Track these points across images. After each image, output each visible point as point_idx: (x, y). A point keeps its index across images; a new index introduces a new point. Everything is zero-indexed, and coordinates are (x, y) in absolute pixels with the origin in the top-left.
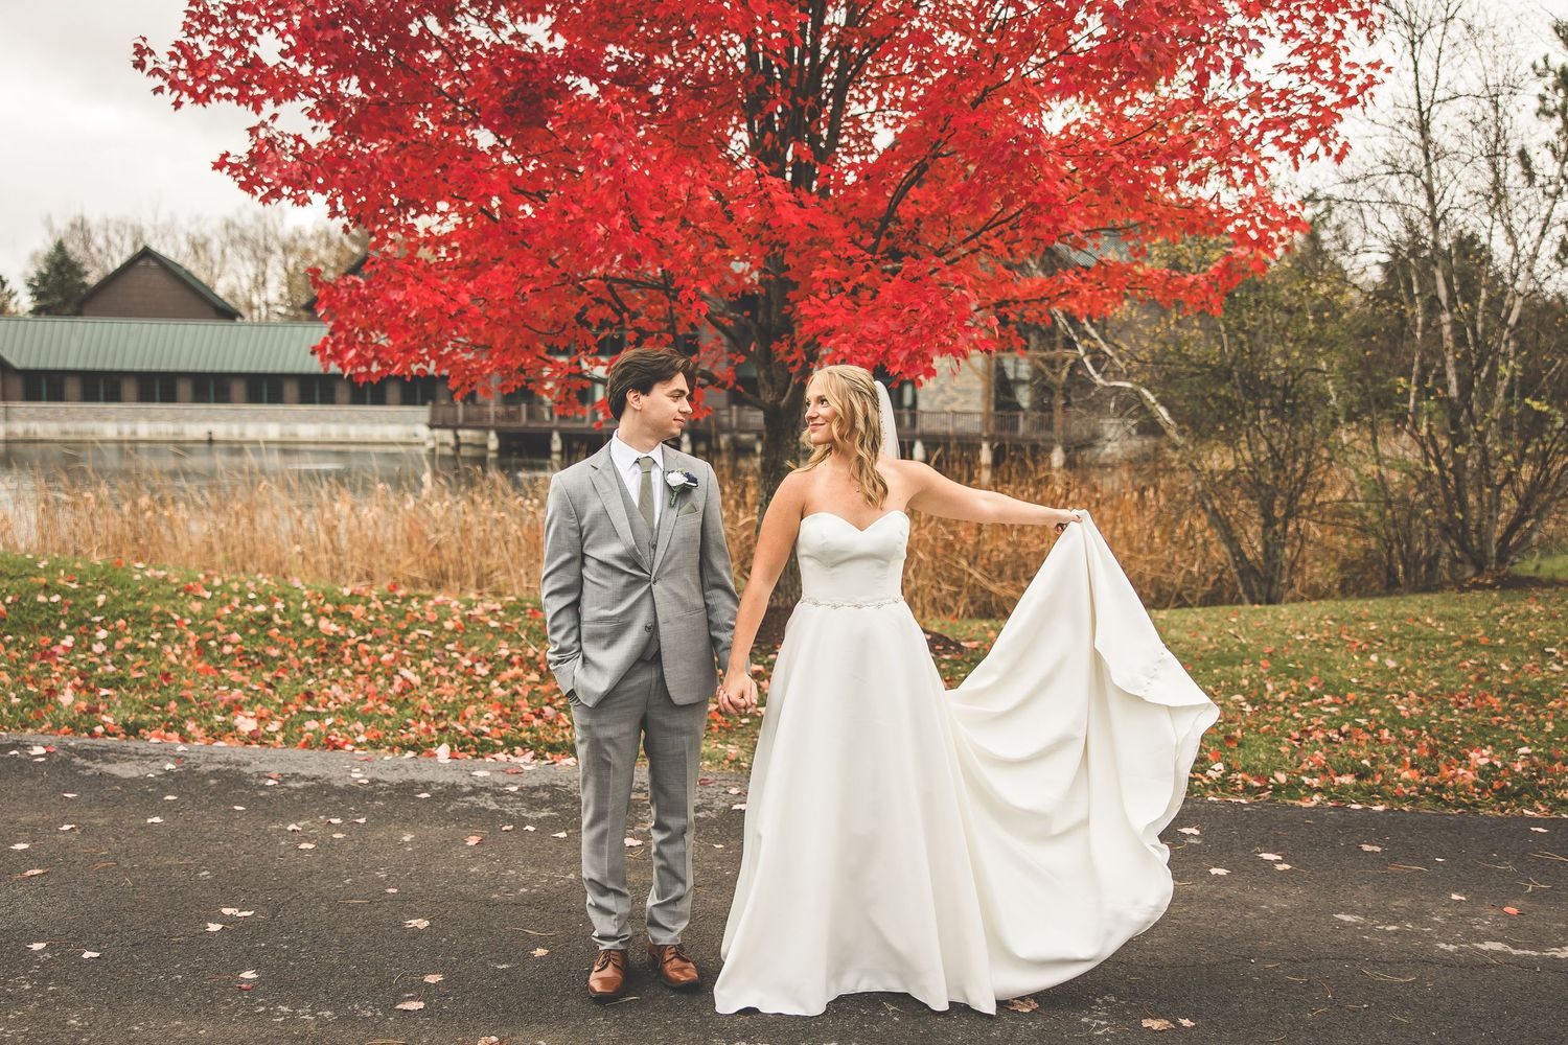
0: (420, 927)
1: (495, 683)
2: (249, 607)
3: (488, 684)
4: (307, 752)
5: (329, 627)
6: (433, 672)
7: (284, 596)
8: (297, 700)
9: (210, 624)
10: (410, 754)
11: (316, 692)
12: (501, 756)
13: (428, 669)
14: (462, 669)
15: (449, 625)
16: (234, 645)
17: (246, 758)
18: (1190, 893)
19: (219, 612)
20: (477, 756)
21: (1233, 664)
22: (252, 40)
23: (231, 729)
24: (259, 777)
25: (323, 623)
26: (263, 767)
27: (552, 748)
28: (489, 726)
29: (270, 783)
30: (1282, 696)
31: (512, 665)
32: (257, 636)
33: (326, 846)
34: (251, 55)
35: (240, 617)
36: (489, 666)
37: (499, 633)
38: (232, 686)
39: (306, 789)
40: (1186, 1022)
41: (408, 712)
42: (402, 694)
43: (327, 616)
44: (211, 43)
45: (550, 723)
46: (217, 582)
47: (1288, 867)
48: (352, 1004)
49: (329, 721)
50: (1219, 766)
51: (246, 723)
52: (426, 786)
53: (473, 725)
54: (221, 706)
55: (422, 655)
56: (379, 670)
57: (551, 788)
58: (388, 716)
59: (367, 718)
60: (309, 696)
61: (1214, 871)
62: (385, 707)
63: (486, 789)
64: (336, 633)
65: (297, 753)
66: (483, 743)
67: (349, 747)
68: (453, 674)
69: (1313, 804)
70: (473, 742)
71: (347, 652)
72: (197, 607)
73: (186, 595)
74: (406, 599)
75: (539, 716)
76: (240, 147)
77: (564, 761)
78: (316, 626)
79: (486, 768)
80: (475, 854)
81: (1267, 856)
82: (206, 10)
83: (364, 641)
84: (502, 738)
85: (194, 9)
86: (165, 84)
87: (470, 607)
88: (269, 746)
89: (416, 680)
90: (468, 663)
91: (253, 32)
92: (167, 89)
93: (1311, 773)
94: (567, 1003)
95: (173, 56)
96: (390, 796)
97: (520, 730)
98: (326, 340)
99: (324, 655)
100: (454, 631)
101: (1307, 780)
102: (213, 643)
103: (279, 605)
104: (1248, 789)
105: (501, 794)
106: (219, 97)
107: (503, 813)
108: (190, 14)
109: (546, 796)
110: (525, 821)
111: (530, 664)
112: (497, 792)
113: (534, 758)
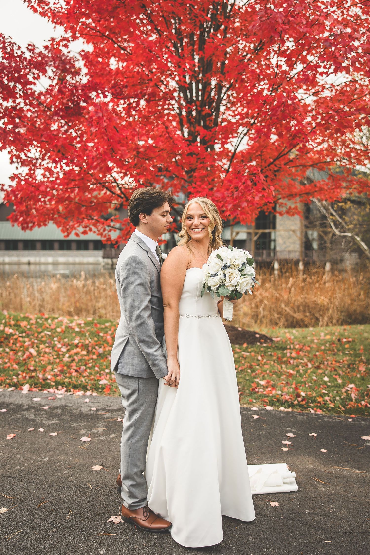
1: (67, 355)
3: (64, 355)
5: (9, 330)
6: (44, 350)
10: (12, 388)
12: (51, 390)
13: (42, 349)
14: (56, 349)
15: (59, 330)
20: (41, 390)
25: (7, 329)
27: (75, 387)
28: (53, 375)
31: (78, 347)
36: (69, 347)
41: (23, 368)
42: (25, 360)
43: (10, 326)
45: (80, 374)
52: (8, 405)
53: (47, 375)
55: (42, 342)
56: (22, 349)
57: (63, 408)
58: (13, 370)
62: (15, 366)
63: (34, 408)
64: (11, 333)
66: (46, 383)
68: (51, 351)
70: (42, 383)
71: (12, 341)
74: (46, 319)
75: (77, 370)
77: (78, 393)
78: (4, 330)
79: (41, 396)
80: (7, 444)
83: (22, 337)
84: (55, 382)
87: (71, 322)
89: (35, 353)
90: (59, 346)
97: (66, 377)
100: (60, 333)
105: (40, 410)
107: (35, 421)
110: (42, 426)
111: (85, 347)
112: (37, 409)
113: (66, 391)
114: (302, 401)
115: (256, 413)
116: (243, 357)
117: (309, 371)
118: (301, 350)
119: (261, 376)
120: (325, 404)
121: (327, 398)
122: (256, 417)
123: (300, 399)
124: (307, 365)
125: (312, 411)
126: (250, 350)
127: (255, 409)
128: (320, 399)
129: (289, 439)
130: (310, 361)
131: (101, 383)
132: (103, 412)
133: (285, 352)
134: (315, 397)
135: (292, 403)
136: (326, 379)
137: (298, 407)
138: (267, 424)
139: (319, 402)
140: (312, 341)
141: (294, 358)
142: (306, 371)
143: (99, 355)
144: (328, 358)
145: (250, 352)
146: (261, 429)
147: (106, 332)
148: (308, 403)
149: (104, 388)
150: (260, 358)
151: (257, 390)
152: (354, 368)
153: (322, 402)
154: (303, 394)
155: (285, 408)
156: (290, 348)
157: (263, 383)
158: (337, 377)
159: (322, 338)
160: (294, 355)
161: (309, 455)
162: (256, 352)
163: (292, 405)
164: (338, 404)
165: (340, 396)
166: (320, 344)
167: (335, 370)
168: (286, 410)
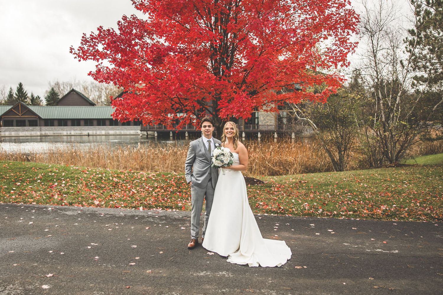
0: (135, 247)
1: (154, 192)
2: (97, 175)
3: (152, 193)
4: (110, 209)
5: (115, 180)
6: (140, 190)
7: (105, 173)
8: (108, 197)
9: (88, 179)
10: (134, 209)
11: (112, 195)
12: (154, 209)
13: (138, 189)
14: (146, 189)
15: (143, 179)
16: (94, 184)
17: (96, 210)
18: (310, 239)
19: (90, 177)
20: (149, 209)
21: (328, 186)
22: (96, 46)
23: (93, 203)
24: (99, 214)
25: (114, 179)
26: (100, 212)
27: (166, 207)
28: (152, 202)
29: (102, 216)
30: (338, 194)
31: (158, 188)
32: (99, 182)
33: (114, 229)
34: (96, 49)
35: (95, 178)
36: (152, 188)
37: (155, 180)
38: (93, 194)
39: (110, 217)
40: (305, 267)
41: (133, 199)
42: (132, 195)
43: (115, 177)
44: (87, 47)
45: (166, 201)
46: (90, 170)
47: (334, 233)
48: (119, 264)
49: (115, 202)
50: (321, 210)
51: (97, 202)
52: (137, 216)
53: (148, 202)
54: (91, 198)
55: (137, 186)
56: (127, 190)
57: (165, 216)
58: (129, 200)
59: (124, 201)
60: (111, 196)
61: (316, 234)
62: (128, 198)
63: (151, 217)
64: (117, 181)
65: (108, 209)
66: (150, 206)
67: (120, 207)
68: (144, 190)
69: (342, 218)
70: (148, 206)
71: (120, 186)
72: (85, 175)
73: (83, 173)
74: (133, 173)
75: (163, 200)
76: (94, 70)
77: (169, 210)
78: (113, 180)
79: (151, 212)
80: (148, 231)
81: (329, 230)
82: (86, 39)
83: (124, 183)
84: (155, 205)
85: (83, 39)
86: (77, 56)
87: (148, 175)
88: (102, 207)
89: (136, 192)
91: (97, 44)
92: (77, 57)
93: (343, 211)
94: (167, 263)
95: (79, 50)
96: (129, 218)
97: (159, 203)
98: (114, 113)
99: (114, 186)
100: (145, 180)
101: (341, 213)
102: (89, 184)
103: (104, 175)
104: (327, 215)
105: (154, 218)
106: (89, 59)
107: (154, 222)
108: (82, 40)
109: (164, 218)
110: (159, 224)
111: (162, 188)
112: (153, 217)
113: (162, 210)
114: (282, 211)
115: (260, 216)
116: (249, 191)
117: (285, 198)
118: (280, 187)
119: (260, 200)
120: (293, 212)
121: (294, 209)
122: (260, 218)
123: (281, 210)
124: (283, 195)
125: (287, 215)
126: (252, 188)
127: (259, 215)
128: (290, 210)
129: (277, 226)
130: (285, 193)
131: (179, 205)
132: (186, 218)
133: (271, 188)
134: (288, 209)
135: (277, 212)
136: (293, 201)
137: (280, 214)
138: (266, 221)
139: (290, 211)
140: (285, 183)
141: (276, 192)
142: (283, 198)
143: (171, 192)
144: (294, 191)
145: (253, 189)
146: (263, 222)
147: (170, 180)
148: (285, 211)
149: (181, 208)
150: (258, 192)
151: (259, 207)
152: (308, 196)
153: (292, 211)
154: (282, 208)
155: (274, 214)
156: (274, 187)
157: (261, 203)
158: (299, 200)
159: (291, 181)
160: (276, 190)
161: (286, 231)
162: (255, 189)
163: (277, 213)
164: (299, 212)
165: (300, 208)
166: (290, 184)
167: (298, 197)
168: (274, 215)
